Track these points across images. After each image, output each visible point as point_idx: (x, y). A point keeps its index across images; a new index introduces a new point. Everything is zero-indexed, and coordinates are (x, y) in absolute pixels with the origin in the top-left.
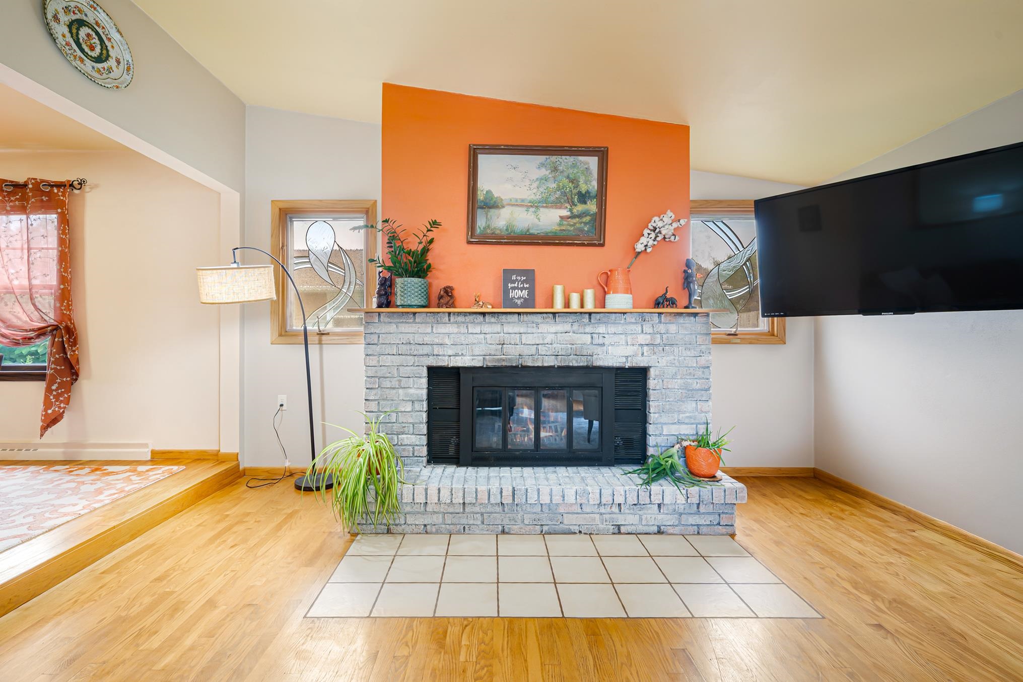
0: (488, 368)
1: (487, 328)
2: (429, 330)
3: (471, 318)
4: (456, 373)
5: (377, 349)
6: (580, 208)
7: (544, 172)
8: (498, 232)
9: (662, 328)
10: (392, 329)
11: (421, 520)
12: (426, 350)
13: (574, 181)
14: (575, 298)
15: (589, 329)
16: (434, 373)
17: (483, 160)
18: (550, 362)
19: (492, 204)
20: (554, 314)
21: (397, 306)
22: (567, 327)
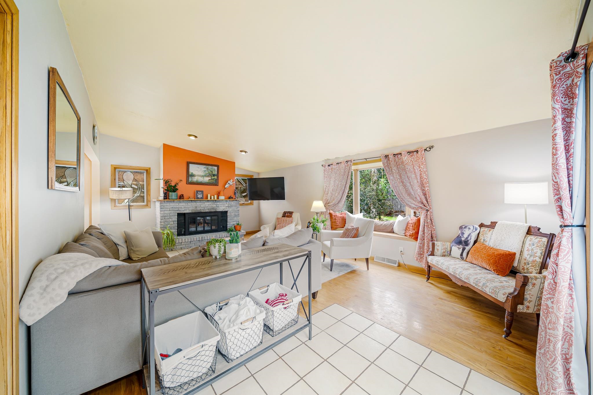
0: (193, 213)
1: (192, 204)
2: (178, 204)
3: (189, 201)
4: (184, 214)
5: (164, 209)
6: (213, 177)
7: (205, 169)
8: (194, 182)
9: (230, 203)
10: (168, 204)
11: (180, 247)
12: (177, 209)
13: (212, 172)
14: (212, 197)
15: (215, 203)
16: (179, 215)
17: (190, 165)
18: (207, 211)
19: (193, 175)
20: (208, 200)
21: (169, 199)
22: (211, 203)
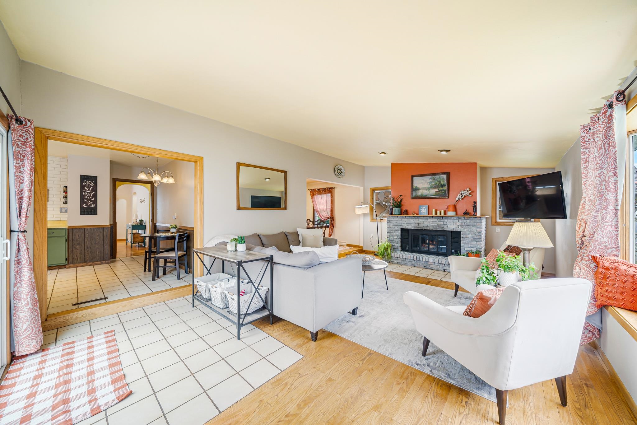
0: (415, 229)
1: (415, 220)
2: (401, 220)
3: (411, 217)
4: (408, 230)
5: (389, 224)
6: (441, 189)
7: (431, 180)
8: (419, 196)
9: (465, 221)
10: (393, 219)
12: (400, 224)
13: (440, 182)
14: (438, 213)
15: (442, 221)
16: (403, 230)
17: (414, 178)
18: (431, 229)
19: (417, 189)
20: (432, 217)
21: (393, 214)
22: (436, 220)
